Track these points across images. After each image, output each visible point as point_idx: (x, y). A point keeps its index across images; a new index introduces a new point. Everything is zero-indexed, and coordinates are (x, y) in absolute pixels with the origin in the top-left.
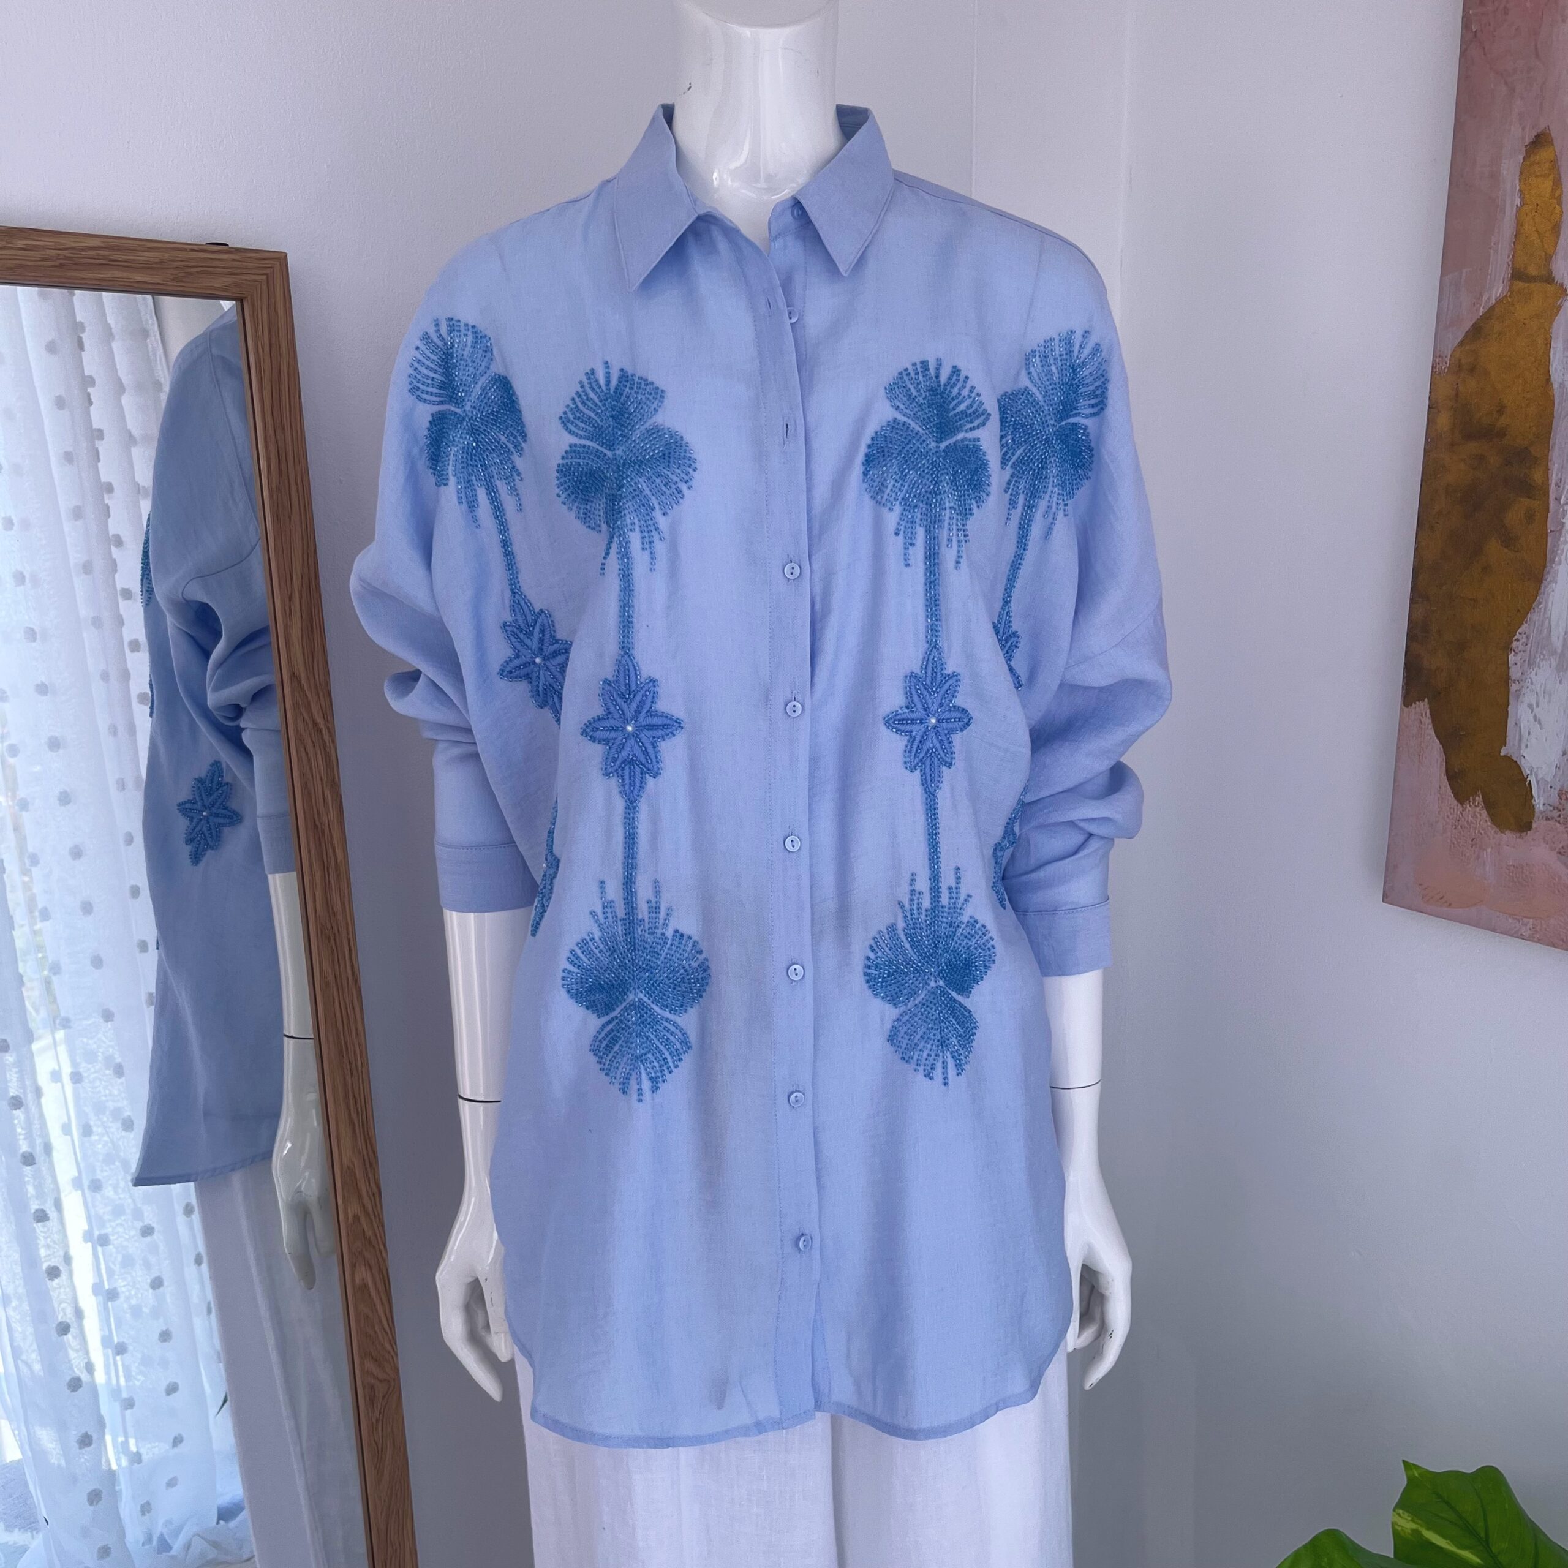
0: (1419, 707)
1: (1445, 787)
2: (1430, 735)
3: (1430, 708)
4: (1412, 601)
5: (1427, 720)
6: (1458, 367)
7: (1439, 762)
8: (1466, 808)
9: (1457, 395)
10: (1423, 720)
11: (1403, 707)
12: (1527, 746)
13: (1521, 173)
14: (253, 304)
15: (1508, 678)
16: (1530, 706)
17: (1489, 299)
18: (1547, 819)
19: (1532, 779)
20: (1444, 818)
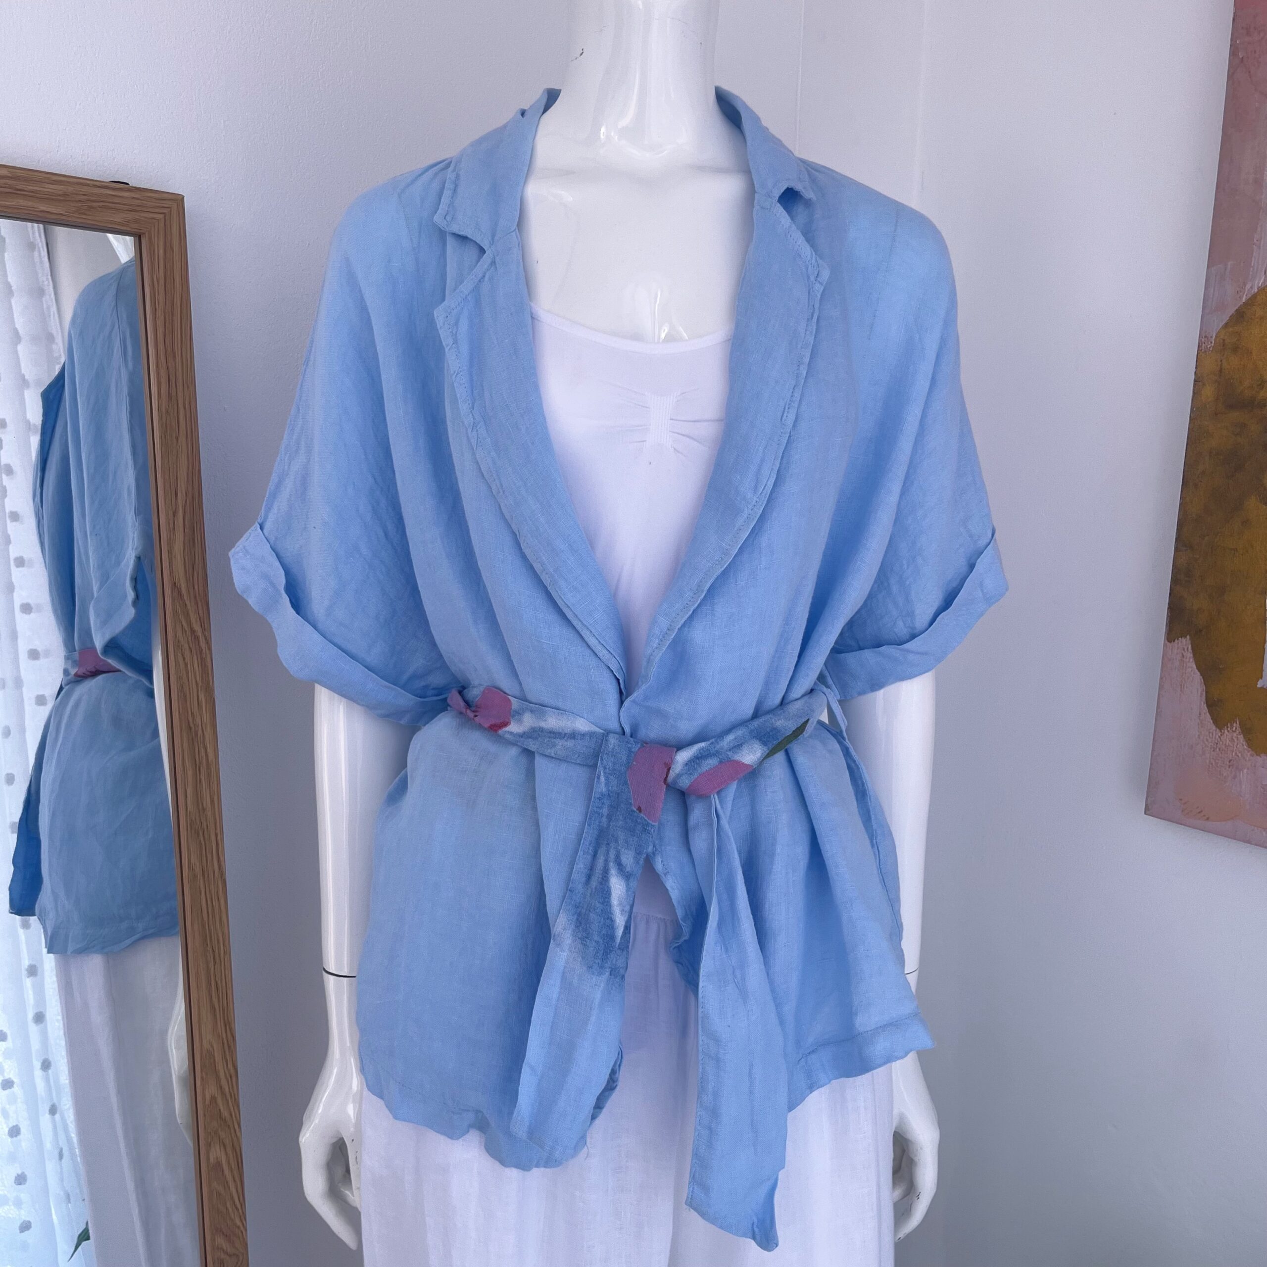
0: (1181, 642)
1: (1205, 714)
2: (1192, 667)
3: (1191, 644)
4: (1177, 550)
5: (1189, 655)
6: (1222, 346)
7: (1199, 693)
8: (1224, 733)
9: (1221, 371)
10: (1184, 654)
11: (1167, 642)
14: (150, 238)
15: (1265, 617)
20: (1203, 741)
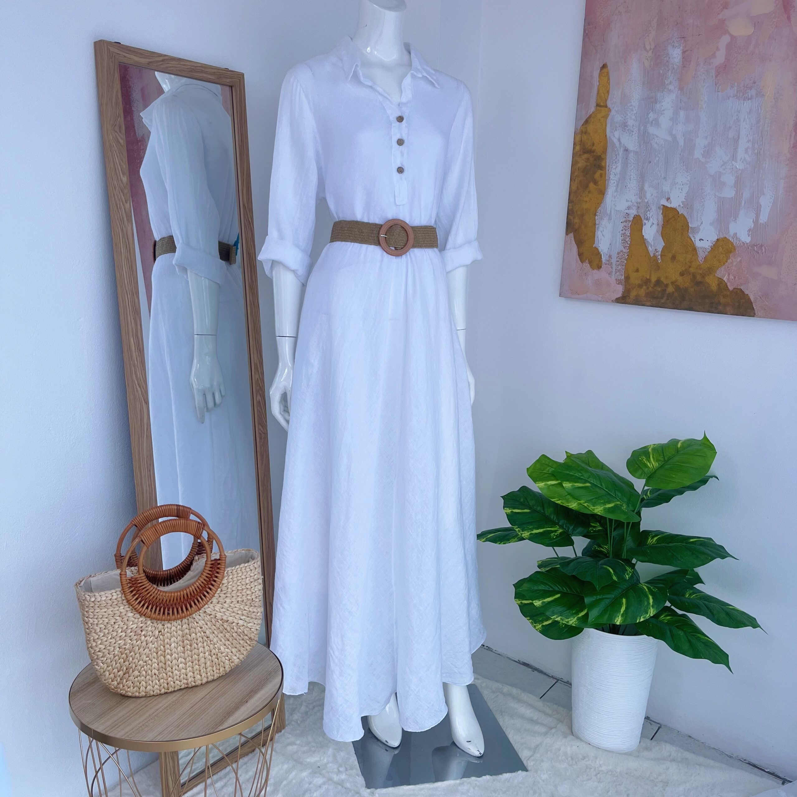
0: (570, 235)
1: (578, 259)
2: (573, 243)
3: (573, 235)
4: (569, 203)
5: (573, 239)
6: (581, 133)
7: (576, 251)
8: (584, 264)
9: (581, 140)
10: (571, 239)
11: (566, 236)
12: (600, 243)
13: (599, 76)
14: (236, 87)
15: (596, 223)
16: (601, 231)
17: (590, 112)
18: (606, 264)
19: (602, 253)
20: (577, 268)
